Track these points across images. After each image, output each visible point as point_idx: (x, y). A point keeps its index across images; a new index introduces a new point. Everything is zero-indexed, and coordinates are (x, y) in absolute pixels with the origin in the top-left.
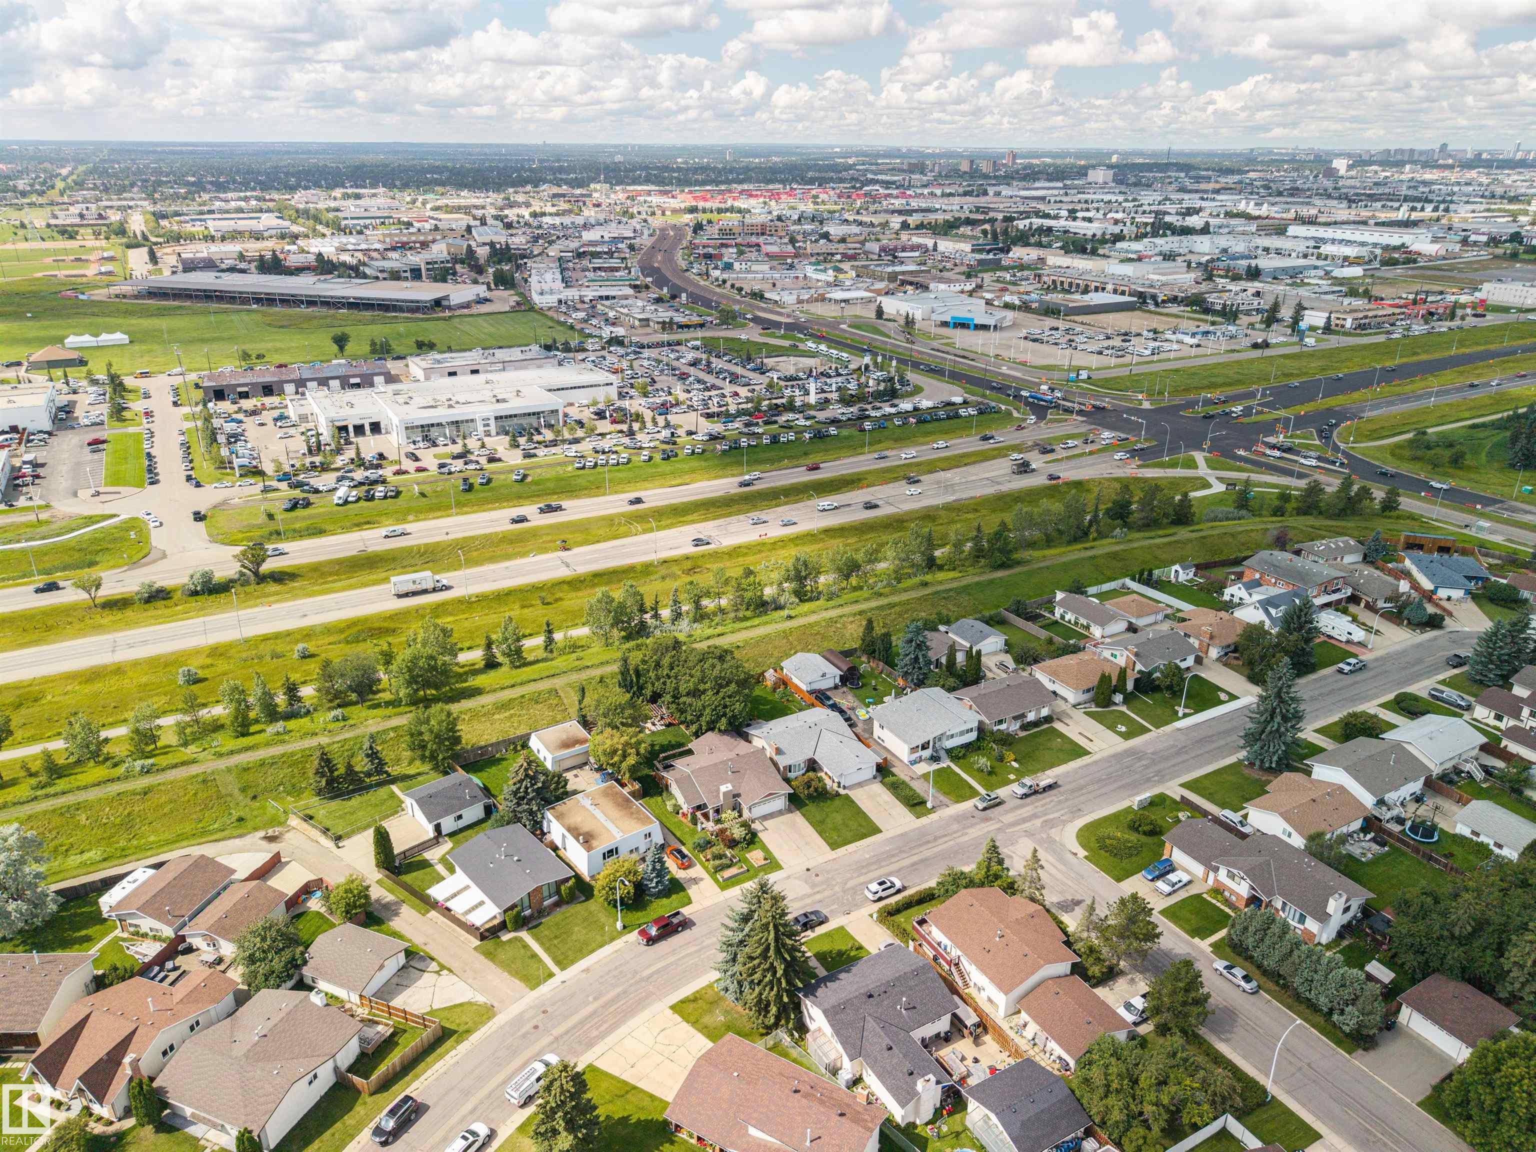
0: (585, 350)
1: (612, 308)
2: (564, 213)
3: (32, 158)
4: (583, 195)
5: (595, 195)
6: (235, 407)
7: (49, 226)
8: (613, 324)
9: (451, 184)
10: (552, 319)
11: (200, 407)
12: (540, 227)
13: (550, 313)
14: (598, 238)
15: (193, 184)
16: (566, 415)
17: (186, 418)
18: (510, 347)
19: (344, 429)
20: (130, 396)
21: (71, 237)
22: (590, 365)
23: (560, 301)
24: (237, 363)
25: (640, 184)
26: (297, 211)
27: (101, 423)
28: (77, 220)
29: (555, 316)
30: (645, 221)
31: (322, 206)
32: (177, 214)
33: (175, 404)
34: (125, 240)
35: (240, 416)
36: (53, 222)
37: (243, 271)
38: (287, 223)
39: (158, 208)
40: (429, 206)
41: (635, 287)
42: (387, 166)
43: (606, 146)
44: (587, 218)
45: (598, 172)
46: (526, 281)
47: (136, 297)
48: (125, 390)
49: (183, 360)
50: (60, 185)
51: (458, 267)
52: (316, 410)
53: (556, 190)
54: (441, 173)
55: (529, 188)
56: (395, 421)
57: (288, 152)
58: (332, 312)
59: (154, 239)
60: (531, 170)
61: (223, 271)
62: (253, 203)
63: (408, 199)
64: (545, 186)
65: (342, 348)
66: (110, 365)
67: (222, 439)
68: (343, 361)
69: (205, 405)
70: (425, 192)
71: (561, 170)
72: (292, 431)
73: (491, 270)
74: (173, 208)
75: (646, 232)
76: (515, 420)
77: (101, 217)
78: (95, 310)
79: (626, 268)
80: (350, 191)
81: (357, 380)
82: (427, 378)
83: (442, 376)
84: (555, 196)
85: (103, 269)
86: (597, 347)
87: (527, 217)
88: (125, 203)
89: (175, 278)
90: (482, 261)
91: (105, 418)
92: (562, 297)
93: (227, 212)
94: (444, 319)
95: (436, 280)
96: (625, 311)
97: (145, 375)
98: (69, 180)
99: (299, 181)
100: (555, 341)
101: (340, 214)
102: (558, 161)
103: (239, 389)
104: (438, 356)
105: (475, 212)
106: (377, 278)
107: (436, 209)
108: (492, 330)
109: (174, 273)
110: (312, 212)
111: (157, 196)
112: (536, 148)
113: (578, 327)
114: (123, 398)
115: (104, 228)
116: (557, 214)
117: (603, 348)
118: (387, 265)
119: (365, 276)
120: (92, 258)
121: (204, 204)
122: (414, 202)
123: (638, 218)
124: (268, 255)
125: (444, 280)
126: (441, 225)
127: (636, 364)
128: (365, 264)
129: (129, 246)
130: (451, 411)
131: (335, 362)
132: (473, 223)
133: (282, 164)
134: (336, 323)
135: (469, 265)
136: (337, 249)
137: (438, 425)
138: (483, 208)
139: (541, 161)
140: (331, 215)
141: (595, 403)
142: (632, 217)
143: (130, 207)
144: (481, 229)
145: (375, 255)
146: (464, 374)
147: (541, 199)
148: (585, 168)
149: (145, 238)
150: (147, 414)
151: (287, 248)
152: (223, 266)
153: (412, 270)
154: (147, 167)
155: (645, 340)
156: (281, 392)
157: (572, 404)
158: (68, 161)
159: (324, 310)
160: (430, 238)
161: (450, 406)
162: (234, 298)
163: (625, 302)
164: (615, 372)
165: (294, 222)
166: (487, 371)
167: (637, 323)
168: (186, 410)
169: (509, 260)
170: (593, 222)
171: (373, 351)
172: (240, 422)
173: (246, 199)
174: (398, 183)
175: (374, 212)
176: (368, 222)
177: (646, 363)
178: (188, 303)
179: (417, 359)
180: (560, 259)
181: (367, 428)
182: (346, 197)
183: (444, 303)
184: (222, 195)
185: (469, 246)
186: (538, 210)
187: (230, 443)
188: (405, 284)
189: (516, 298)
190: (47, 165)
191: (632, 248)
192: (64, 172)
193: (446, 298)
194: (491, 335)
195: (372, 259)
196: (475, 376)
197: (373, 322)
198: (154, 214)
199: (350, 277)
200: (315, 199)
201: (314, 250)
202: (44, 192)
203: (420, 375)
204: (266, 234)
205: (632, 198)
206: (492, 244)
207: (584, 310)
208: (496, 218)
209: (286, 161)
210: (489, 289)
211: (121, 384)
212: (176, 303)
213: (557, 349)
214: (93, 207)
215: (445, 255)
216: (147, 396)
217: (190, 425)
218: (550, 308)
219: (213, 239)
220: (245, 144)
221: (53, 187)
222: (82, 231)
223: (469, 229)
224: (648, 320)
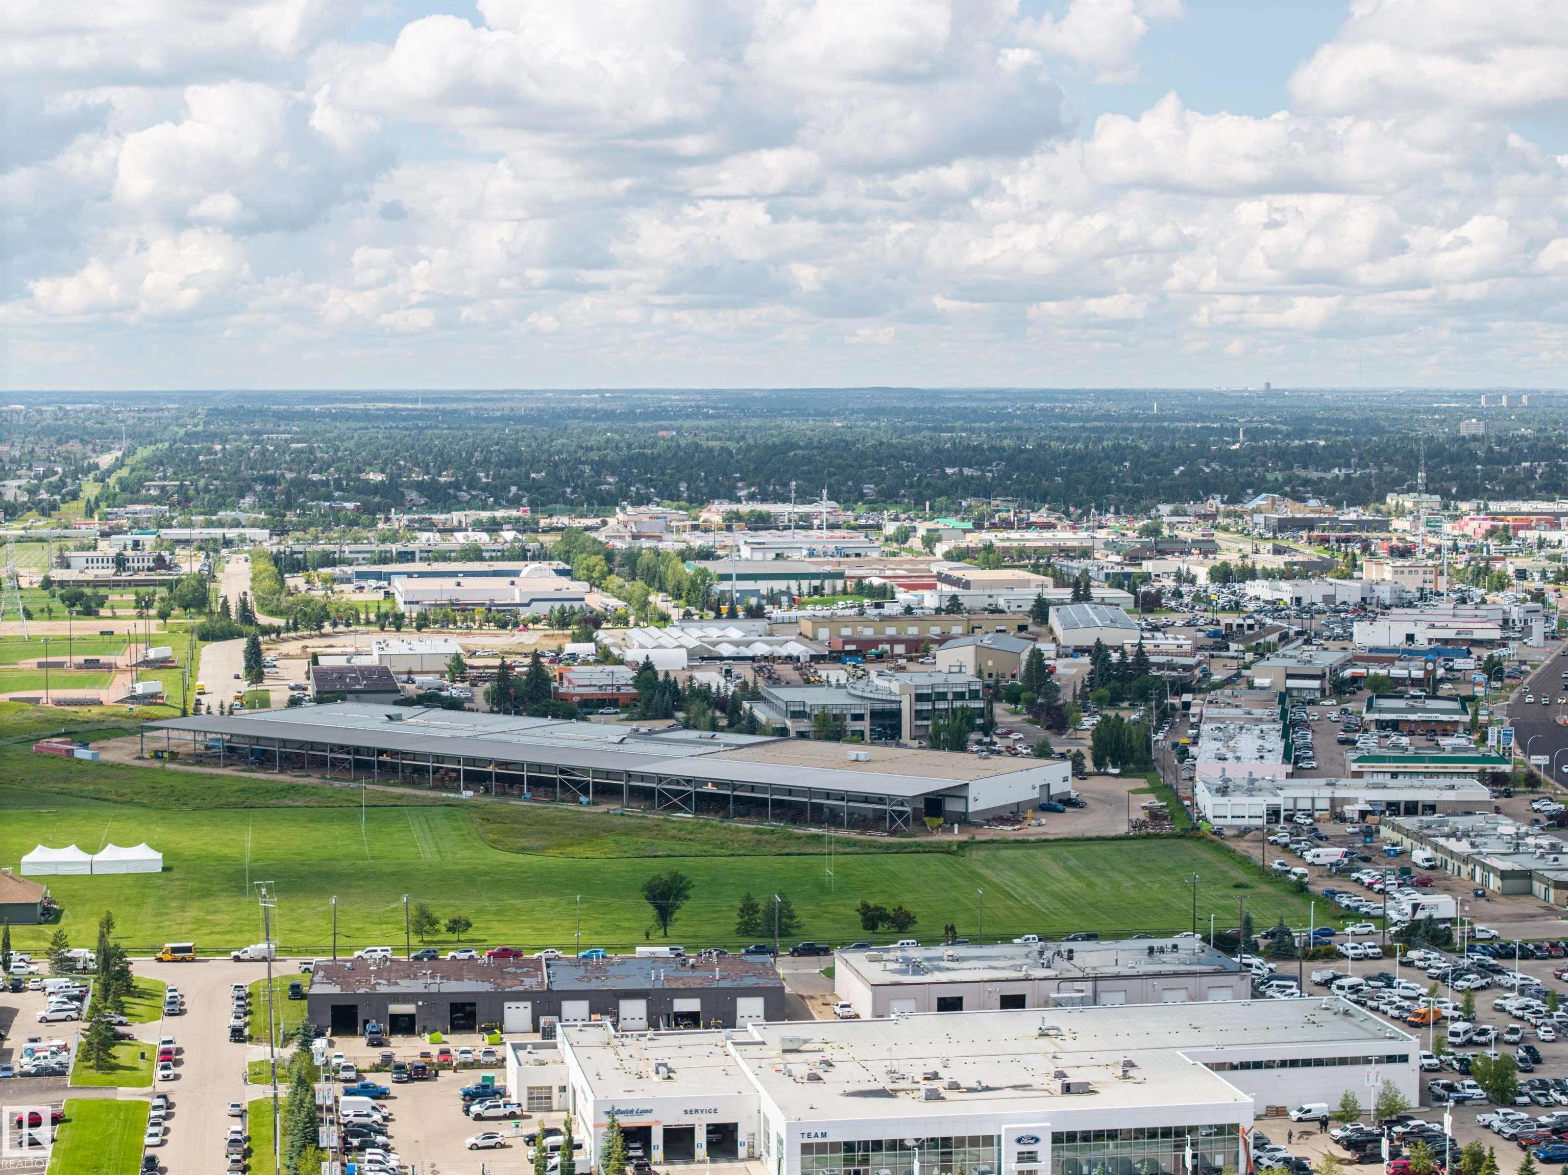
0: (1333, 955)
1: (1421, 838)
2: (1308, 571)
3: (48, 431)
4: (1362, 525)
5: (1399, 524)
6: (375, 1055)
7: (47, 584)
8: (1423, 884)
9: (1005, 492)
10: (1245, 861)
11: (293, 1048)
12: (1236, 607)
13: (1241, 846)
14: (1398, 640)
15: (377, 489)
16: (1261, 1143)
17: (255, 1075)
18: (1118, 936)
19: (640, 1135)
20: (138, 1006)
21: (89, 612)
22: (1344, 1001)
23: (1274, 814)
24: (401, 940)
25: (1529, 496)
26: (609, 556)
27: (59, 1072)
28: (108, 573)
29: (1256, 853)
30: (1539, 596)
31: (670, 544)
32: (328, 560)
33: (237, 1035)
34: (201, 620)
35: (383, 1080)
36: (59, 574)
37: (454, 704)
38: (578, 587)
39: (290, 544)
40: (941, 549)
41: (1496, 780)
42: (848, 445)
43: (1438, 395)
44: (1371, 586)
45: (1410, 463)
46: (1183, 753)
47: (199, 759)
48: (130, 989)
49: (277, 922)
50: (90, 489)
51: (1001, 710)
52: (576, 1079)
53: (1290, 510)
54: (983, 464)
55: (1215, 503)
56: (778, 1125)
57: (608, 415)
58: (656, 816)
59: (264, 620)
60: (1227, 457)
61: (409, 702)
62: (508, 535)
63: (890, 529)
64: (1260, 501)
65: (665, 915)
66: (108, 924)
67: (329, 1136)
68: (663, 951)
69: (306, 1045)
70: (936, 512)
71: (1308, 456)
72: (505, 1131)
73: (1088, 722)
74: (323, 546)
75: (1538, 628)
76: (1111, 1149)
77: (160, 562)
78: (104, 786)
79: (1474, 727)
80: (745, 508)
81: (692, 1005)
82: (879, 1014)
83: (922, 1008)
84: (1284, 525)
85: (140, 689)
86: (1369, 947)
87: (1203, 579)
88: (217, 533)
89: (297, 715)
90: (1066, 696)
91: (70, 1059)
92: (1282, 801)
93: (444, 557)
94: (946, 850)
95: (936, 742)
96: (1462, 847)
97: (182, 955)
98: (112, 481)
99: (626, 481)
100: (1248, 924)
101: (711, 566)
102: (1301, 433)
103: (396, 1009)
104: (917, 953)
105: (1061, 563)
106: (783, 732)
107: (958, 555)
108: (1075, 885)
109: (294, 702)
110: (647, 557)
111: (291, 516)
112: (1243, 403)
113: (1320, 887)
114: (120, 1009)
115: (163, 592)
116: (1286, 575)
117: (1388, 952)
118: (813, 697)
119: (753, 727)
120: (121, 661)
121: (394, 537)
122: (903, 537)
123: (1518, 589)
124: (522, 666)
125: (959, 746)
126: (967, 599)
127: (1482, 1003)
128: (756, 696)
129: (207, 636)
130: (934, 1109)
131: (642, 951)
132: (1052, 593)
133: (593, 441)
134: (664, 846)
135: (1031, 706)
136: (692, 654)
137: (896, 1145)
138: (1086, 553)
139: (1253, 434)
140: (690, 568)
141: (1348, 1113)
142: (1501, 584)
143: (227, 543)
144: (1072, 610)
145: (786, 671)
146: (981, 1006)
147: (1244, 533)
148: (1377, 455)
149: (247, 616)
150: (166, 1055)
151: (570, 648)
152: (411, 690)
153: (875, 714)
154: (282, 448)
155: (1516, 935)
156: (495, 1025)
157: (1280, 1112)
158: (118, 437)
159: (636, 812)
160: (935, 631)
161: (933, 1096)
162: (421, 771)
163: (1463, 823)
164: (1418, 1024)
165: (596, 583)
166: (1046, 1003)
167: (1494, 883)
168: (259, 1052)
169: (1143, 695)
170: (1386, 596)
171: (746, 930)
172: (380, 1094)
173: (493, 527)
174: (869, 489)
175: (799, 562)
176: (779, 585)
177: (1513, 1002)
178: (313, 780)
179: (858, 958)
180: (1284, 696)
181: (701, 1138)
182: (731, 522)
183: (953, 806)
184: (438, 517)
185: (1037, 655)
186: (1233, 559)
187: (347, 1149)
188: (852, 751)
189: (1151, 800)
190: (75, 446)
191: (1493, 670)
192: (106, 460)
193: (959, 792)
194: (1065, 900)
195: (775, 681)
196: (1012, 1014)
197: (756, 848)
198: (276, 559)
199: (714, 727)
200: (656, 527)
201: (635, 655)
202: (54, 507)
203: (862, 1000)
204: (525, 613)
205: (1504, 535)
206: (1098, 652)
207: (1339, 841)
208: (1117, 581)
209: (604, 433)
210: (1079, 772)
211: (124, 974)
212: (286, 778)
213: (1253, 949)
214: (149, 540)
215: (968, 677)
216: (176, 1009)
217: (260, 1092)
218: (1243, 832)
219: (398, 622)
220: (510, 395)
221: (75, 496)
222: (114, 597)
223: (1041, 609)
224: (1527, 875)
